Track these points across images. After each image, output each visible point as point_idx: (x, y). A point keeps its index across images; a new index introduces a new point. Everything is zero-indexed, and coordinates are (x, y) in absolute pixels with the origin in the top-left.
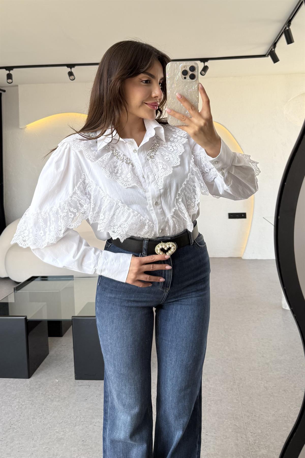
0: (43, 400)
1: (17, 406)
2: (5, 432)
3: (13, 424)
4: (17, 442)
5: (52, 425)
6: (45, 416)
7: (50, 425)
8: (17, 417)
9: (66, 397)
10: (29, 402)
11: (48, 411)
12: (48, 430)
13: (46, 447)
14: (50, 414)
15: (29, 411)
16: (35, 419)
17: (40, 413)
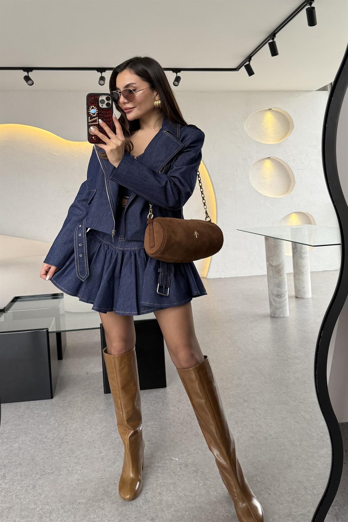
0: (82, 415)
1: (56, 424)
2: (59, 446)
3: (63, 439)
4: (79, 452)
5: (106, 433)
6: (94, 427)
7: (105, 433)
8: (62, 432)
9: (106, 409)
10: (67, 418)
11: (94, 423)
12: (106, 438)
13: (113, 451)
14: (99, 425)
15: (74, 426)
16: (85, 431)
17: (87, 426)
